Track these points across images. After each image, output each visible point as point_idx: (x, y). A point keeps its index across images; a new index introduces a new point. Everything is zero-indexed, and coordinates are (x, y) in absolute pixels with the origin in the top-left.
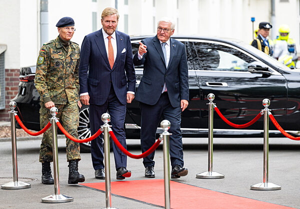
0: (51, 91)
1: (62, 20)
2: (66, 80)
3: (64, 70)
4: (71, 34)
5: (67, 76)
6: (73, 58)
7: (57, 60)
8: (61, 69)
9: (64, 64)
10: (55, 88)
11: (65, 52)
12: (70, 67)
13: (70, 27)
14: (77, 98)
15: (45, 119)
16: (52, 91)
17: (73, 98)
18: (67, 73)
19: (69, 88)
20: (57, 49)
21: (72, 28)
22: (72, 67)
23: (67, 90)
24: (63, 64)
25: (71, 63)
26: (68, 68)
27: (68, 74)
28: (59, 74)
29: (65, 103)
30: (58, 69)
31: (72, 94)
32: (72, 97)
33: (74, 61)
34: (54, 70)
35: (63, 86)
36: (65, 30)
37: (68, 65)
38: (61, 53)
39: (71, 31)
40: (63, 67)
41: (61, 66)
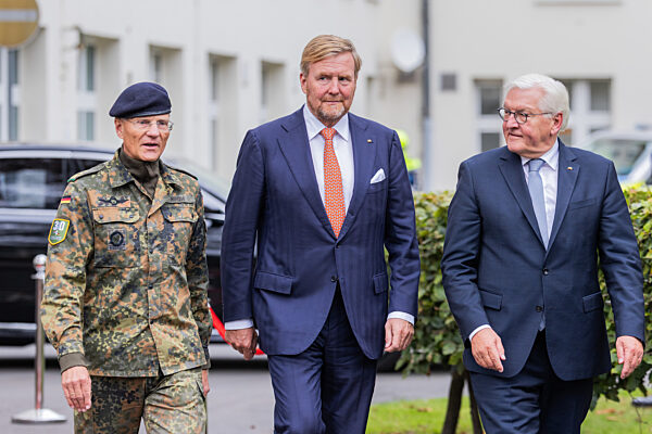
0: (103, 336)
1: (128, 95)
2: (152, 294)
3: (143, 258)
4: (155, 143)
5: (153, 279)
6: (171, 219)
7: (113, 228)
8: (133, 257)
9: (142, 238)
10: (115, 323)
11: (140, 199)
12: (162, 249)
13: (154, 120)
14: (191, 356)
15: (87, 422)
16: (106, 333)
17: (177, 355)
18: (154, 268)
19: (164, 320)
20: (116, 190)
21: (161, 122)
22: (170, 248)
23: (155, 328)
24: (137, 240)
25: (164, 235)
26: (156, 252)
27: (156, 273)
28: (127, 276)
29: (152, 373)
30: (121, 258)
31: (176, 343)
32: (173, 353)
33: (176, 227)
34: (108, 260)
35: (141, 312)
36: (135, 126)
37: (157, 242)
38: (127, 204)
39: (154, 129)
40: (137, 250)
41: (129, 245)
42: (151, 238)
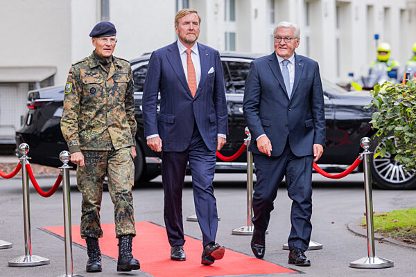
0: (87, 133)
1: (97, 28)
2: (109, 114)
3: (105, 99)
4: (109, 48)
5: (109, 108)
6: (117, 81)
7: (91, 86)
8: (100, 98)
9: (104, 90)
10: (93, 127)
11: (103, 73)
12: (113, 95)
13: (109, 38)
14: (127, 141)
15: (82, 173)
16: (89, 131)
17: (121, 141)
18: (109, 103)
19: (114, 125)
20: (92, 69)
21: (112, 39)
22: (117, 94)
23: (110, 129)
24: (102, 91)
25: (114, 88)
26: (110, 96)
27: (110, 105)
28: (98, 107)
29: (109, 149)
30: (95, 99)
31: (120, 136)
32: (118, 140)
33: (119, 85)
34: (90, 100)
35: (104, 122)
36: (101, 41)
37: (111, 92)
38: (97, 75)
39: (109, 43)
40: (102, 95)
41: (98, 93)
42: (108, 90)
